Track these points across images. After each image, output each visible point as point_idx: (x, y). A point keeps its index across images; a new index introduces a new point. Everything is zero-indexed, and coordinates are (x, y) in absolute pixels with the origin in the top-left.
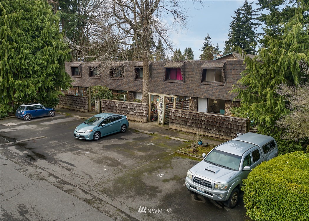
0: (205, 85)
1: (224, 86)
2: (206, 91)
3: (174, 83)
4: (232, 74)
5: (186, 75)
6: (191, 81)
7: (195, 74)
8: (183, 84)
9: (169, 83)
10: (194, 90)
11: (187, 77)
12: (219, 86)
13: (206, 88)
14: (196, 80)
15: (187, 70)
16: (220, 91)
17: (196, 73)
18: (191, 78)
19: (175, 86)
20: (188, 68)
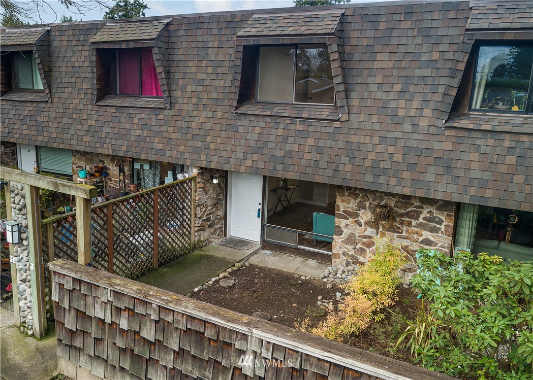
0: (252, 118)
1: (337, 124)
2: (260, 144)
3: (131, 111)
4: (376, 65)
5: (177, 76)
6: (194, 101)
7: (210, 70)
8: (166, 112)
9: (113, 110)
10: (209, 139)
11: (181, 82)
12: (315, 123)
13: (257, 130)
14: (214, 95)
15: (179, 54)
16: (321, 143)
17: (217, 64)
18: (194, 88)
19: (136, 121)
20: (184, 45)
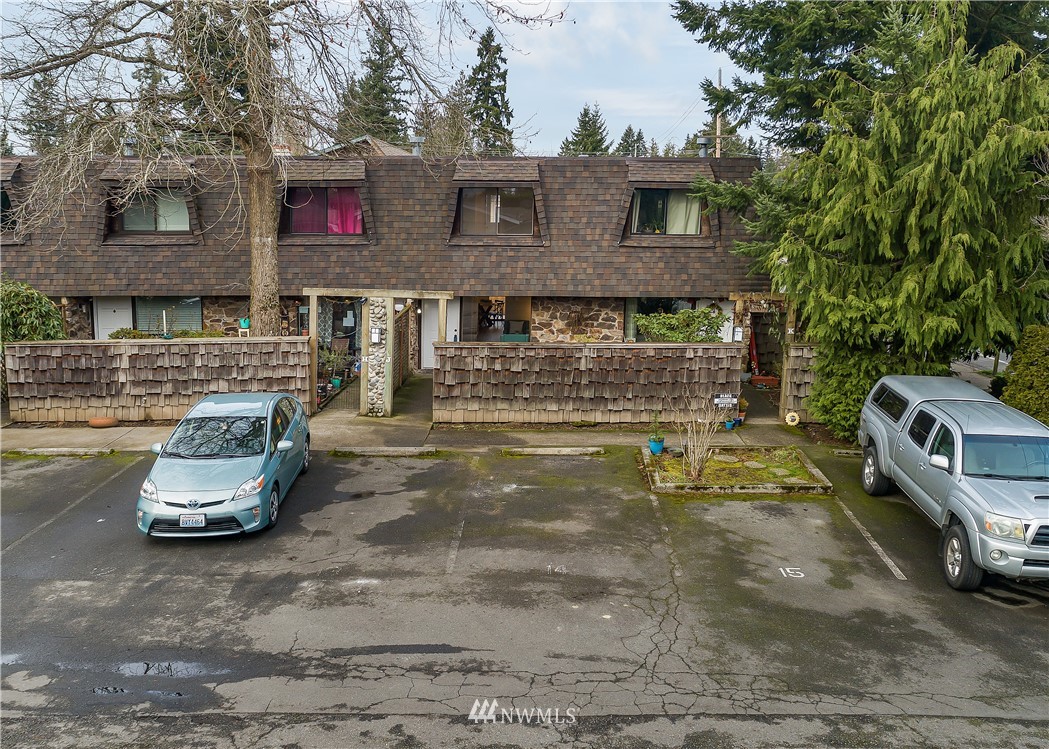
0: (466, 249)
1: (542, 249)
2: (475, 270)
4: (567, 203)
5: (381, 213)
6: (403, 236)
7: (418, 208)
8: (372, 248)
10: (423, 270)
11: (386, 219)
12: (523, 249)
13: (472, 259)
14: (425, 230)
15: (382, 193)
16: (530, 265)
17: (424, 203)
18: (402, 225)
20: (387, 184)
